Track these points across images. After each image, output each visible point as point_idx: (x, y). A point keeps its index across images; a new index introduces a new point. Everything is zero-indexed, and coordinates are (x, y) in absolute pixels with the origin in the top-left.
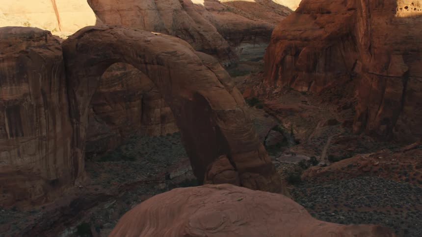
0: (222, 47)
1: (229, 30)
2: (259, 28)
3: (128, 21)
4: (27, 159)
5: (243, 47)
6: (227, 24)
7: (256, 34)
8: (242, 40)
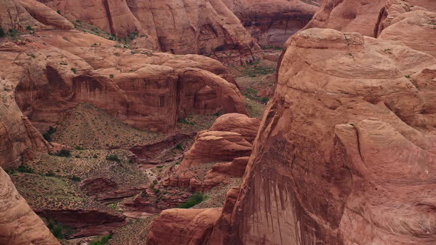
0: (244, 42)
1: (256, 13)
2: (292, 11)
3: (160, 19)
4: (163, 116)
5: (271, 33)
6: (253, 6)
7: (288, 18)
8: (270, 26)
